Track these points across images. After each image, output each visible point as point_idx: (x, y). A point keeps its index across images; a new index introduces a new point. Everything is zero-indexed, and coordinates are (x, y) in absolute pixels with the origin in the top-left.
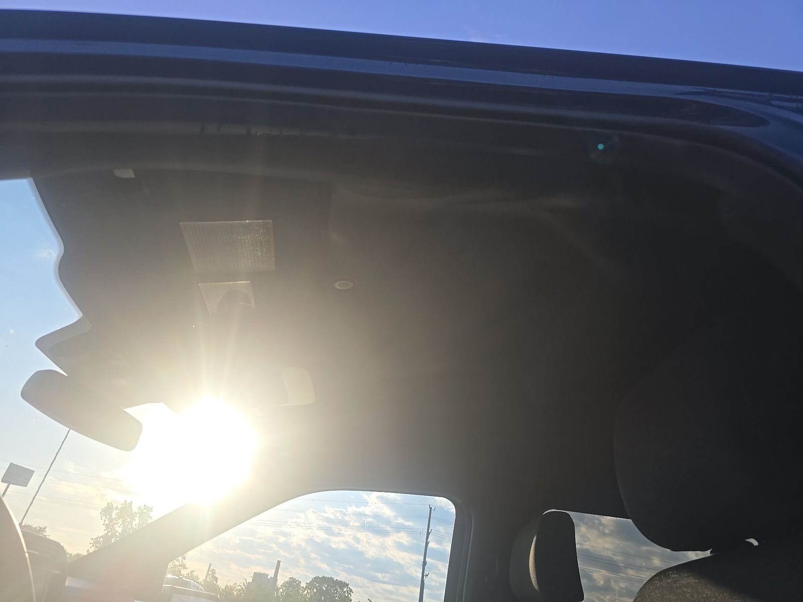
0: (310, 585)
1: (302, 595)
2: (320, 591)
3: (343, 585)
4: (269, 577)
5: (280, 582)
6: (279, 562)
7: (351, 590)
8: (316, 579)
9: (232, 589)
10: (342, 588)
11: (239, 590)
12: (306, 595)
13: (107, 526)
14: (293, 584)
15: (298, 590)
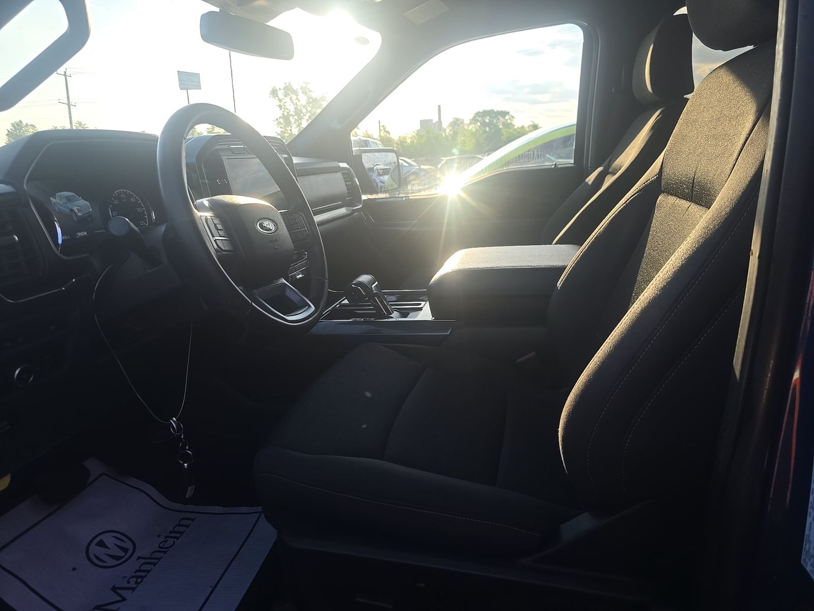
0: (474, 120)
1: (468, 130)
2: (484, 124)
3: (504, 114)
4: (434, 122)
5: (445, 125)
6: (439, 106)
7: (513, 117)
8: (478, 114)
9: (405, 138)
10: (503, 117)
11: (411, 138)
12: (471, 130)
13: (280, 107)
14: (456, 123)
15: (463, 127)
